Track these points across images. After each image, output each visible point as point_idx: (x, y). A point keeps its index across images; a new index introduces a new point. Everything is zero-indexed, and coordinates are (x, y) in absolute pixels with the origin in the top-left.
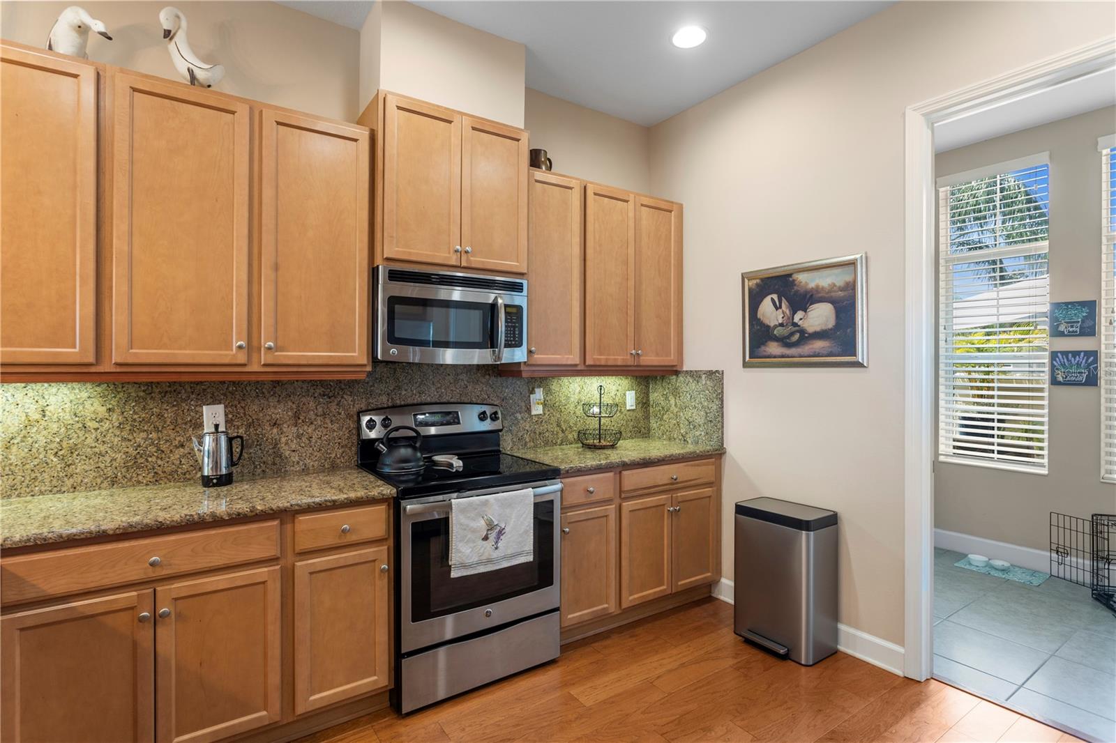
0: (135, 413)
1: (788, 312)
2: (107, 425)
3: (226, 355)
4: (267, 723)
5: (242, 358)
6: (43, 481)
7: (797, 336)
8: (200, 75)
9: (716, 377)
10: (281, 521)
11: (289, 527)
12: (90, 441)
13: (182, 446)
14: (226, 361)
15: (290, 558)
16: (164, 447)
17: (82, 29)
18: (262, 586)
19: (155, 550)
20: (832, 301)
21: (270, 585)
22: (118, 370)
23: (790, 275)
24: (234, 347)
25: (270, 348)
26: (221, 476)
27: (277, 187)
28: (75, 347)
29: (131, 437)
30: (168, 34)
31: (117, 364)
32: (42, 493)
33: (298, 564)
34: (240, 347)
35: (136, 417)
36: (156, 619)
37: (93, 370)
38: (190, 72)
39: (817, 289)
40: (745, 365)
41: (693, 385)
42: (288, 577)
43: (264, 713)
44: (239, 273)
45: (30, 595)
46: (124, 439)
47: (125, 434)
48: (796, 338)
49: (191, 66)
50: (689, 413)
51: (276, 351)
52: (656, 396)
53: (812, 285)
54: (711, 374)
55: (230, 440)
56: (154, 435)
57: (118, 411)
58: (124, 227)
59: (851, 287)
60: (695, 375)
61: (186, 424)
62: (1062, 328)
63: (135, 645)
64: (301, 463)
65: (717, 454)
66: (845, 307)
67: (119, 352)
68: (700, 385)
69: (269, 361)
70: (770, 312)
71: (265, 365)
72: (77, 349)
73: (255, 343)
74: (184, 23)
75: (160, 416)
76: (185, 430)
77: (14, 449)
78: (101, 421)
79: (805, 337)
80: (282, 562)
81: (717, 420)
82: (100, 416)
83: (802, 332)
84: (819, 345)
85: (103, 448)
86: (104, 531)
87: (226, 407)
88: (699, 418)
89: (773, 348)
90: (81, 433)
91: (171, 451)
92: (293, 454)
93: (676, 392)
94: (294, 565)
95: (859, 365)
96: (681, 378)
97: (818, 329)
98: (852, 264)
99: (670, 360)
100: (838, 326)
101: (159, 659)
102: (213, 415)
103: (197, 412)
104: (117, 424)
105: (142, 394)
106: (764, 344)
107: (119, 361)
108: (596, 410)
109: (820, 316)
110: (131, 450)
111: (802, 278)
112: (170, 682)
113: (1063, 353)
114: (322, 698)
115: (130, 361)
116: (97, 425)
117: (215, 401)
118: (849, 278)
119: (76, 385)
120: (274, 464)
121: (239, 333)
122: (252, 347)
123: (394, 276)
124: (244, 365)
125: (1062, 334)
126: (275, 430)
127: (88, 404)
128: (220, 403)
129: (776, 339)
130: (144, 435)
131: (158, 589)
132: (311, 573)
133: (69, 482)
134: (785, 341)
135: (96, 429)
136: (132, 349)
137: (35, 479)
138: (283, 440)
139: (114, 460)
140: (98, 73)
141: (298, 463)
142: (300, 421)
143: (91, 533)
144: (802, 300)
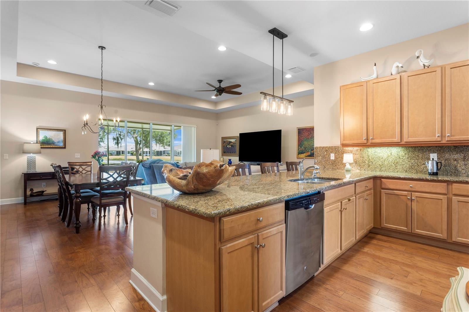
0: (411, 155)
2: (405, 158)
3: (434, 139)
4: (442, 238)
5: (439, 139)
6: (391, 169)
8: (426, 64)
10: (447, 184)
11: (450, 186)
12: (401, 161)
13: (424, 164)
14: (434, 140)
15: (451, 196)
16: (419, 164)
17: (398, 67)
18: (441, 200)
19: (412, 184)
21: (443, 200)
22: (406, 143)
24: (437, 137)
25: (448, 136)
26: (434, 172)
27: (451, 88)
28: (396, 139)
29: (410, 161)
30: (418, 57)
31: (405, 142)
32: (391, 172)
33: (453, 197)
34: (438, 136)
35: (412, 156)
36: (412, 200)
37: (400, 143)
38: (424, 65)
42: (449, 201)
43: (441, 235)
44: (438, 115)
45: (387, 187)
46: (409, 161)
47: (409, 160)
49: (424, 63)
51: (451, 137)
55: (437, 163)
56: (416, 161)
57: (407, 154)
58: (407, 110)
61: (425, 158)
63: (407, 204)
64: (466, 174)
67: (406, 139)
69: (448, 140)
71: (447, 141)
72: (397, 139)
73: (444, 135)
74: (422, 52)
75: (418, 156)
76: (425, 160)
77: (386, 161)
78: (403, 156)
80: (448, 196)
82: (403, 155)
85: (404, 163)
86: (400, 177)
87: (438, 154)
90: (399, 159)
91: (421, 165)
92: (463, 170)
94: (452, 198)
101: (412, 210)
102: (434, 156)
103: (428, 155)
104: (407, 157)
105: (413, 150)
107: (406, 141)
110: (410, 164)
112: (415, 216)
114: (462, 240)
115: (408, 141)
116: (402, 157)
117: (434, 152)
119: (398, 148)
120: (455, 173)
121: (438, 133)
122: (442, 136)
124: (440, 141)
126: (455, 162)
127: (400, 152)
128: (436, 153)
130: (413, 161)
131: (412, 193)
132: (458, 201)
133: (396, 170)
135: (402, 158)
136: (408, 138)
137: (390, 168)
138: (459, 165)
139: (406, 166)
140: (401, 76)
141: (465, 173)
142: (466, 160)
143: (397, 177)
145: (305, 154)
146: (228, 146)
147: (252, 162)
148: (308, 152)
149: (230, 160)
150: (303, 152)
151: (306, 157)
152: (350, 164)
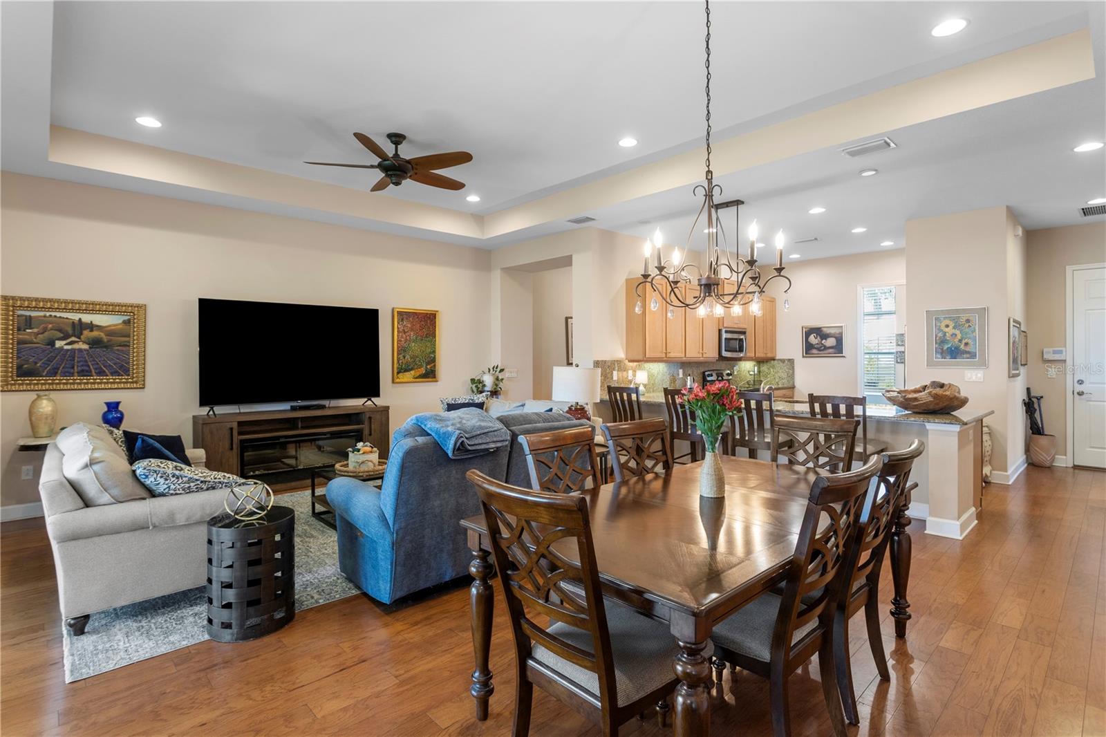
1: (820, 340)
7: (823, 348)
9: (791, 361)
20: (835, 337)
23: (820, 328)
39: (830, 333)
40: (803, 357)
41: (781, 364)
48: (822, 349)
50: (779, 374)
52: (764, 368)
53: (828, 332)
54: (789, 360)
59: (841, 334)
60: (783, 361)
62: (899, 343)
65: (793, 387)
66: (839, 340)
68: (785, 365)
70: (812, 339)
79: (826, 348)
81: (792, 376)
83: (825, 346)
84: (831, 350)
88: (784, 375)
89: (815, 351)
93: (773, 367)
95: (844, 357)
96: (776, 362)
97: (830, 345)
98: (842, 327)
99: (769, 355)
100: (837, 345)
106: (811, 349)
108: (752, 373)
109: (831, 342)
111: (825, 330)
113: (900, 352)
118: (840, 331)
123: (726, 332)
125: (899, 345)
129: (816, 348)
134: (819, 349)
144: (825, 336)
145: (412, 372)
146: (59, 344)
147: (241, 407)
148: (420, 366)
149: (113, 406)
150: (410, 367)
151: (416, 378)
152: (645, 386)
